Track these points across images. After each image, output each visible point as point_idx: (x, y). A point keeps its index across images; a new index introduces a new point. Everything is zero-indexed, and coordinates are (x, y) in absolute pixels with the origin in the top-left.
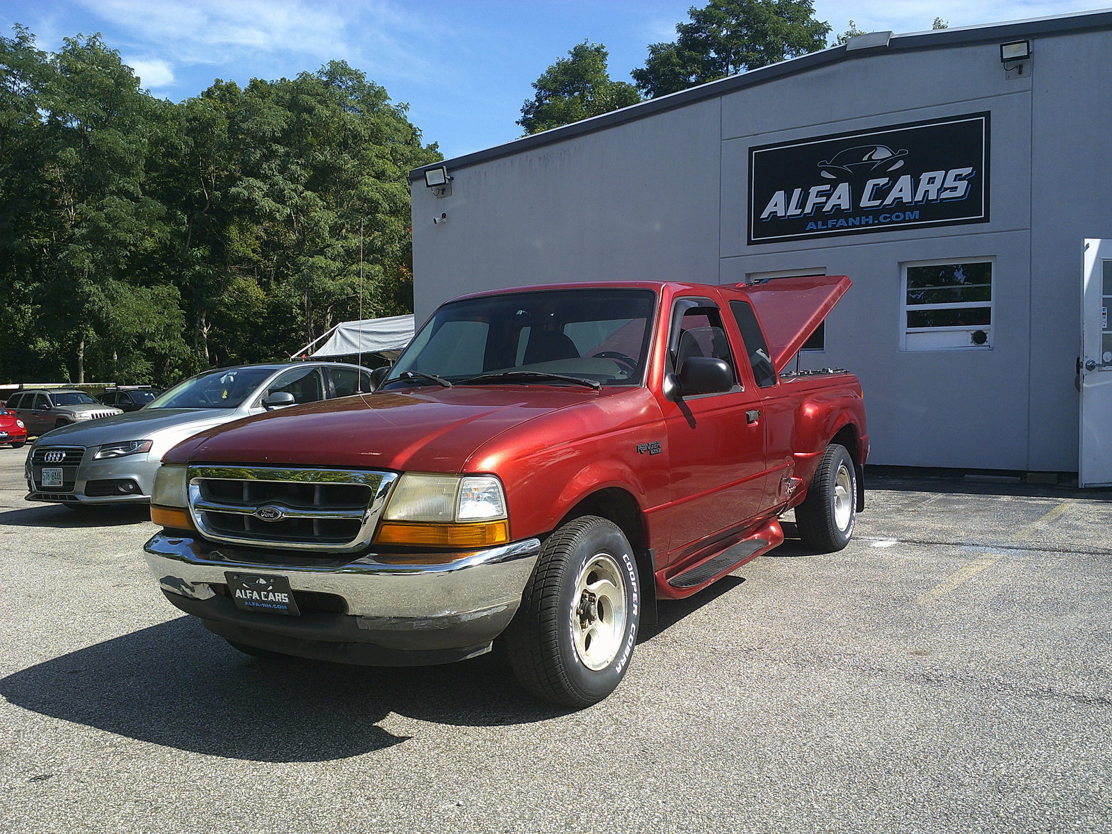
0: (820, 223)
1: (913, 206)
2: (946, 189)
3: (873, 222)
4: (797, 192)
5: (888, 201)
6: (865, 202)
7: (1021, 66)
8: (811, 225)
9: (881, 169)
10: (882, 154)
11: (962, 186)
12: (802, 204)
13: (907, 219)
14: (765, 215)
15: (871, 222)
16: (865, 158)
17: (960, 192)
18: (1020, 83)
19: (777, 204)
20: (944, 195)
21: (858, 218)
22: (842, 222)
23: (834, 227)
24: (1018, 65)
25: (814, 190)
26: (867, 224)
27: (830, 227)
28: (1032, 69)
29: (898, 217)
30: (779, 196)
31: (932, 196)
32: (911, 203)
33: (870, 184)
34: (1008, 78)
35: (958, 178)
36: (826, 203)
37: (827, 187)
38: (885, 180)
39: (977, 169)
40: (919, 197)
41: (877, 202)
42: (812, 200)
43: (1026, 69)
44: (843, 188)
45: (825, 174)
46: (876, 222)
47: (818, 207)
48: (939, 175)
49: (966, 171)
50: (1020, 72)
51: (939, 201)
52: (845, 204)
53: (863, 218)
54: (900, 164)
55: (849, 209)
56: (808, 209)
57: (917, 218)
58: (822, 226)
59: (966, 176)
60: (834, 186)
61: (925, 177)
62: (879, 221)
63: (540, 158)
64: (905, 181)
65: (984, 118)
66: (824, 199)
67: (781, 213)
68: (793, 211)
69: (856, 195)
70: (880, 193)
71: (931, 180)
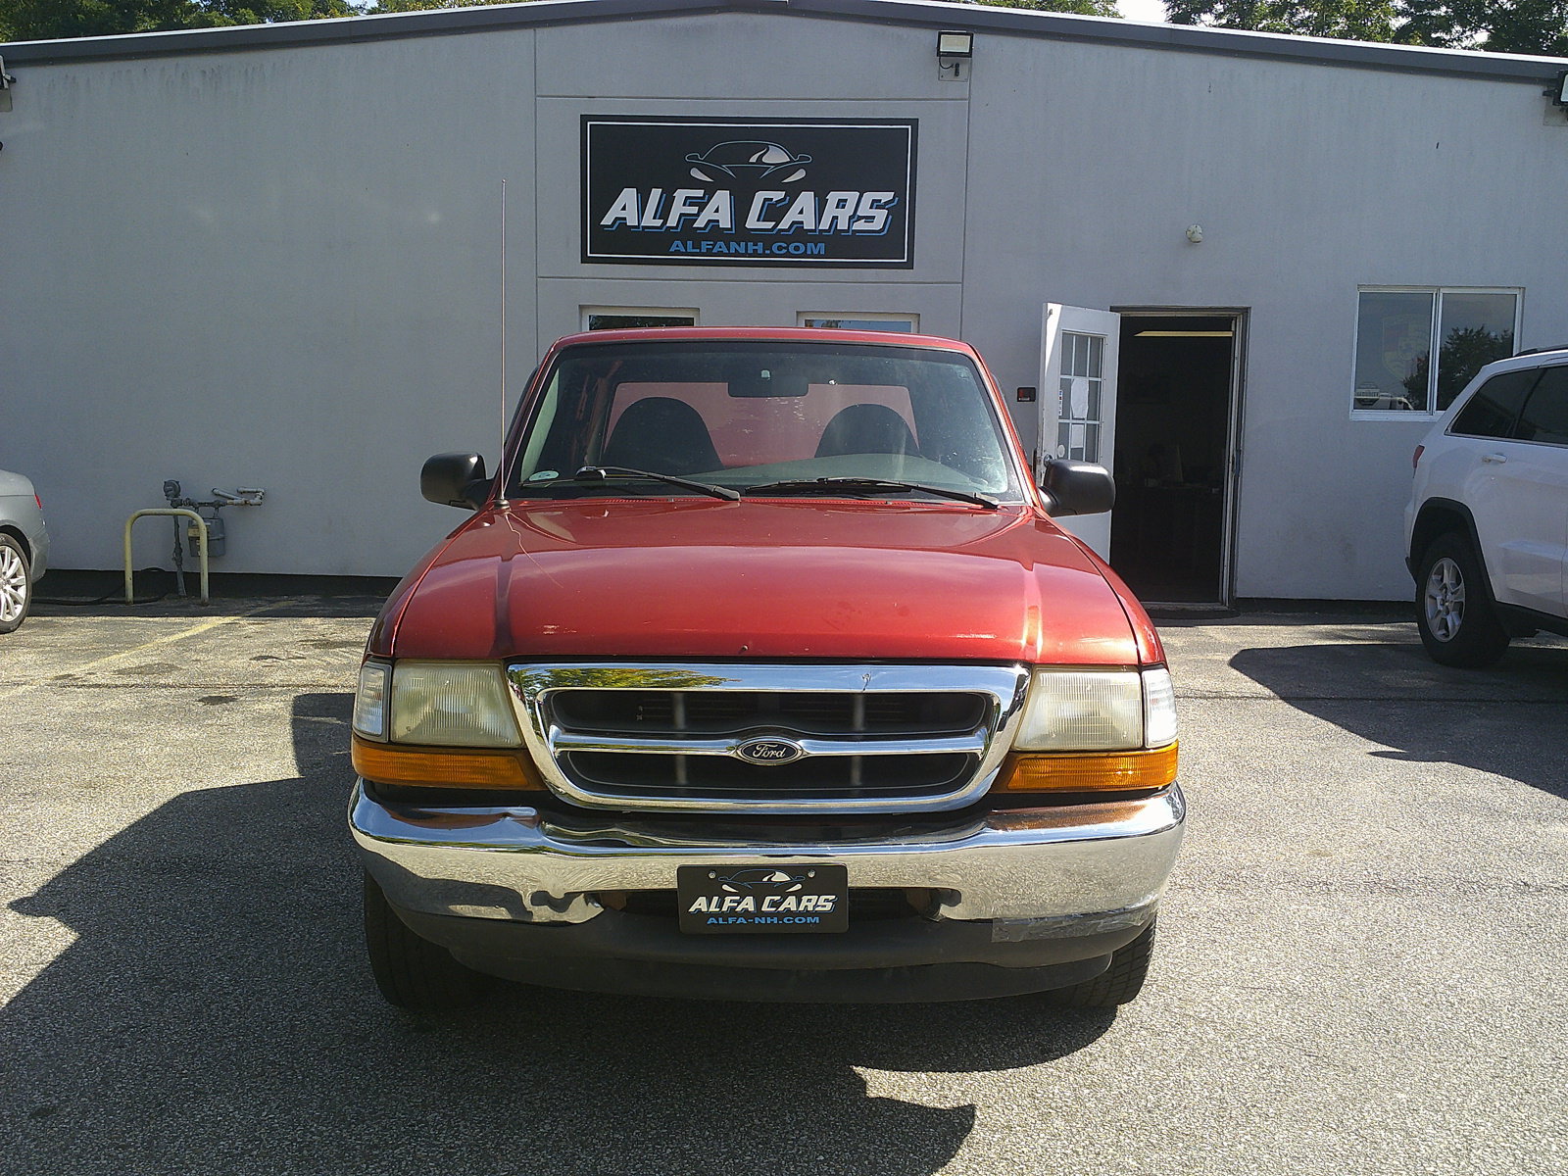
0: (690, 243)
1: (816, 236)
2: (860, 218)
3: (764, 251)
4: (656, 193)
5: (784, 225)
6: (752, 222)
7: (957, 66)
8: (677, 245)
9: (775, 178)
10: (776, 156)
11: (881, 215)
12: (663, 212)
13: (809, 252)
14: (607, 220)
15: (760, 251)
16: (753, 159)
17: (877, 225)
18: (955, 88)
19: (625, 206)
20: (857, 226)
21: (743, 244)
22: (720, 246)
23: (709, 253)
24: (954, 62)
25: (681, 195)
26: (755, 254)
27: (704, 250)
28: (970, 70)
29: (797, 248)
30: (629, 196)
31: (842, 225)
32: (815, 231)
33: (760, 197)
34: (940, 77)
35: (876, 204)
36: (698, 215)
37: (700, 193)
38: (780, 195)
39: (900, 194)
40: (825, 225)
41: (770, 225)
42: (678, 208)
43: (963, 69)
44: (722, 199)
45: (696, 173)
46: (768, 252)
47: (687, 220)
48: (852, 197)
49: (886, 196)
50: (957, 73)
51: (850, 234)
52: (725, 222)
53: (750, 244)
54: (800, 175)
55: (731, 229)
56: (672, 222)
57: (822, 252)
58: (693, 248)
59: (887, 203)
60: (710, 192)
61: (833, 197)
62: (772, 251)
63: (205, 72)
64: (806, 199)
65: (910, 127)
66: (694, 210)
67: (632, 221)
68: (649, 220)
69: (740, 211)
70: (773, 212)
71: (841, 204)
